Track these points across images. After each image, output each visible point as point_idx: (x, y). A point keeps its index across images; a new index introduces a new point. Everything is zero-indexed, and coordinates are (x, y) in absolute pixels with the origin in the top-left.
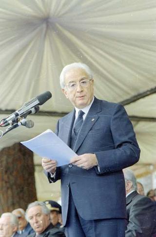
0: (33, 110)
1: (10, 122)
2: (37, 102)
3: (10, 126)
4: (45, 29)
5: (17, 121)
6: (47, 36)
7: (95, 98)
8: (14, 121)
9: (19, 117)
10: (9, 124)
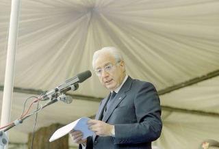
0: (73, 87)
1: (50, 96)
2: (77, 80)
3: (50, 101)
4: (89, 19)
5: (57, 96)
6: (91, 25)
7: (129, 77)
8: (53, 96)
9: (58, 92)
10: (48, 99)
